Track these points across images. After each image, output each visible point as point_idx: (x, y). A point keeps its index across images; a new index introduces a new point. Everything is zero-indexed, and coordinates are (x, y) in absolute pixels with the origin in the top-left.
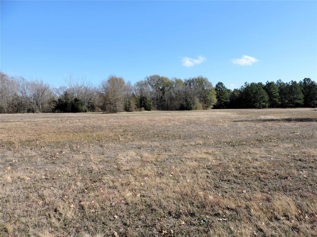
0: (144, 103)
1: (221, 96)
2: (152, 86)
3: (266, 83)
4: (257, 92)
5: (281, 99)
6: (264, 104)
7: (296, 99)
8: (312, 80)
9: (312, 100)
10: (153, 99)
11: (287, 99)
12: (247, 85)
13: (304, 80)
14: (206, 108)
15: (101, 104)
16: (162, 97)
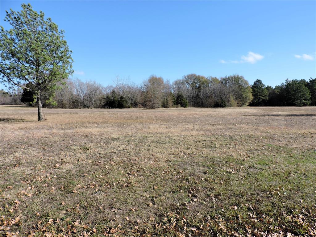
1: (258, 94)
2: (189, 84)
3: (309, 80)
6: (305, 101)
12: (288, 82)
14: (242, 106)
15: (143, 101)
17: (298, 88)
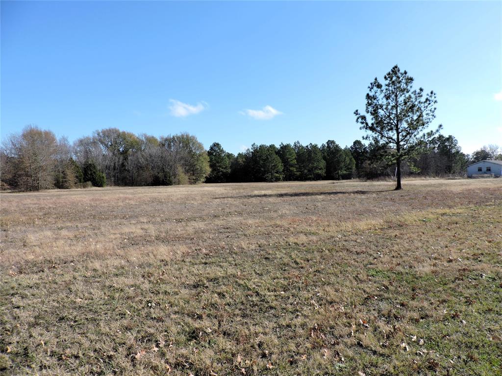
0: (91, 174)
1: (217, 164)
2: (106, 146)
3: (280, 145)
4: (267, 158)
5: (299, 169)
6: (277, 175)
7: (316, 168)
8: (337, 143)
9: (335, 170)
10: (107, 167)
11: (305, 169)
12: (254, 148)
13: (327, 143)
14: (195, 182)
15: (9, 176)
16: (123, 165)
17: (269, 157)
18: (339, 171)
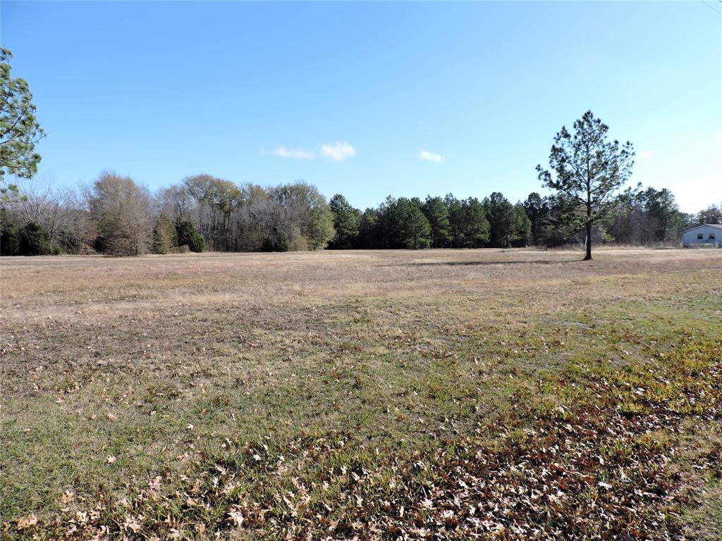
1: (341, 224)
3: (426, 199)
4: (409, 216)
5: (452, 232)
6: (422, 240)
8: (505, 197)
10: (205, 227)
12: (391, 202)
13: (492, 196)
18: (509, 236)
